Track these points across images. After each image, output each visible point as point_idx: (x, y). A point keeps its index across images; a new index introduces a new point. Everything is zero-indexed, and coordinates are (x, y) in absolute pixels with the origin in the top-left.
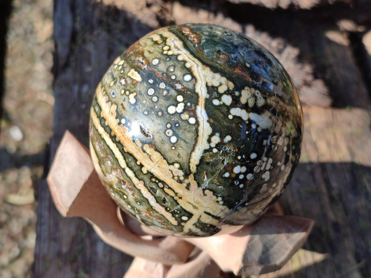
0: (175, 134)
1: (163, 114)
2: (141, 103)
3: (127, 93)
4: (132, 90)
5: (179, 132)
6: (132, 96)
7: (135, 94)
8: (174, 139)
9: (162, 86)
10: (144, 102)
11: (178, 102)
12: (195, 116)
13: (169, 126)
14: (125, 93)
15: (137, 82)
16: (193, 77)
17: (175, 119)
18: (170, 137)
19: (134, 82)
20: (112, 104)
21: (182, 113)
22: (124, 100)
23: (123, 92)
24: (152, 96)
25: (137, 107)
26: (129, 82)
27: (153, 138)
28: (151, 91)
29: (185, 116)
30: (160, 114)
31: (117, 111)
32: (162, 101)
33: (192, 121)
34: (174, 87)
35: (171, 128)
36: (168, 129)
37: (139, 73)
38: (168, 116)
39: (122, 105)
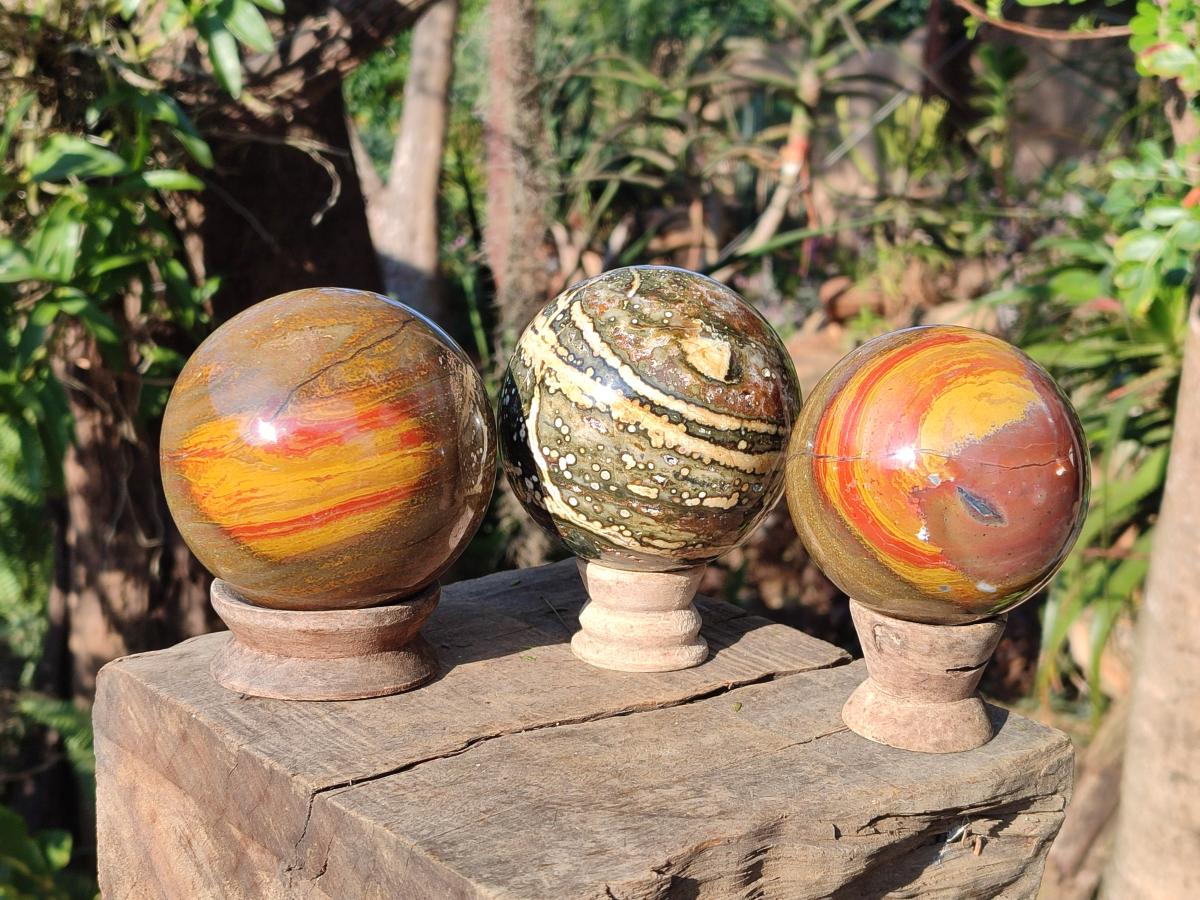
0: (558, 430)
1: (579, 451)
2: (612, 458)
3: (641, 466)
4: (635, 471)
5: (555, 434)
6: (631, 463)
7: (628, 467)
8: (559, 423)
9: (595, 486)
10: (609, 461)
11: (567, 469)
12: (546, 457)
13: (567, 439)
14: (646, 466)
15: (633, 483)
16: (568, 504)
17: (563, 449)
18: (563, 424)
19: (638, 482)
20: (664, 446)
21: (559, 457)
22: (642, 456)
23: (651, 466)
24: (601, 471)
25: (617, 452)
26: (648, 481)
27: (582, 418)
28: (605, 475)
29: (554, 454)
30: (582, 451)
31: (650, 439)
32: (586, 467)
33: (546, 451)
34: (581, 486)
35: (565, 436)
36: (568, 434)
37: (638, 495)
38: (572, 451)
39: (643, 449)
